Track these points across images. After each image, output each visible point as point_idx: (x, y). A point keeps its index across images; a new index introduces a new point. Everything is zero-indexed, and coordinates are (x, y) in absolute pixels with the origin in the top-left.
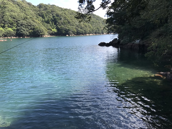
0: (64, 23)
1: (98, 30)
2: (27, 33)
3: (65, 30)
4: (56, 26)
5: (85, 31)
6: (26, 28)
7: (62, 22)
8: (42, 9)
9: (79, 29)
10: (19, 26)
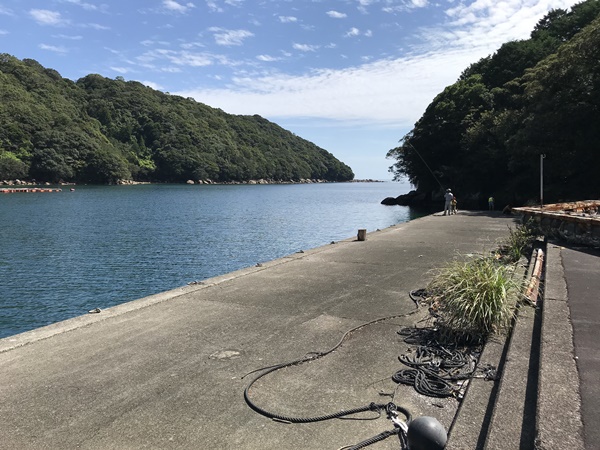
0: (178, 144)
1: (283, 170)
2: (67, 171)
3: (182, 165)
4: (154, 150)
5: (244, 169)
6: (64, 153)
7: (174, 138)
8: (96, 93)
9: (228, 164)
10: (42, 148)
